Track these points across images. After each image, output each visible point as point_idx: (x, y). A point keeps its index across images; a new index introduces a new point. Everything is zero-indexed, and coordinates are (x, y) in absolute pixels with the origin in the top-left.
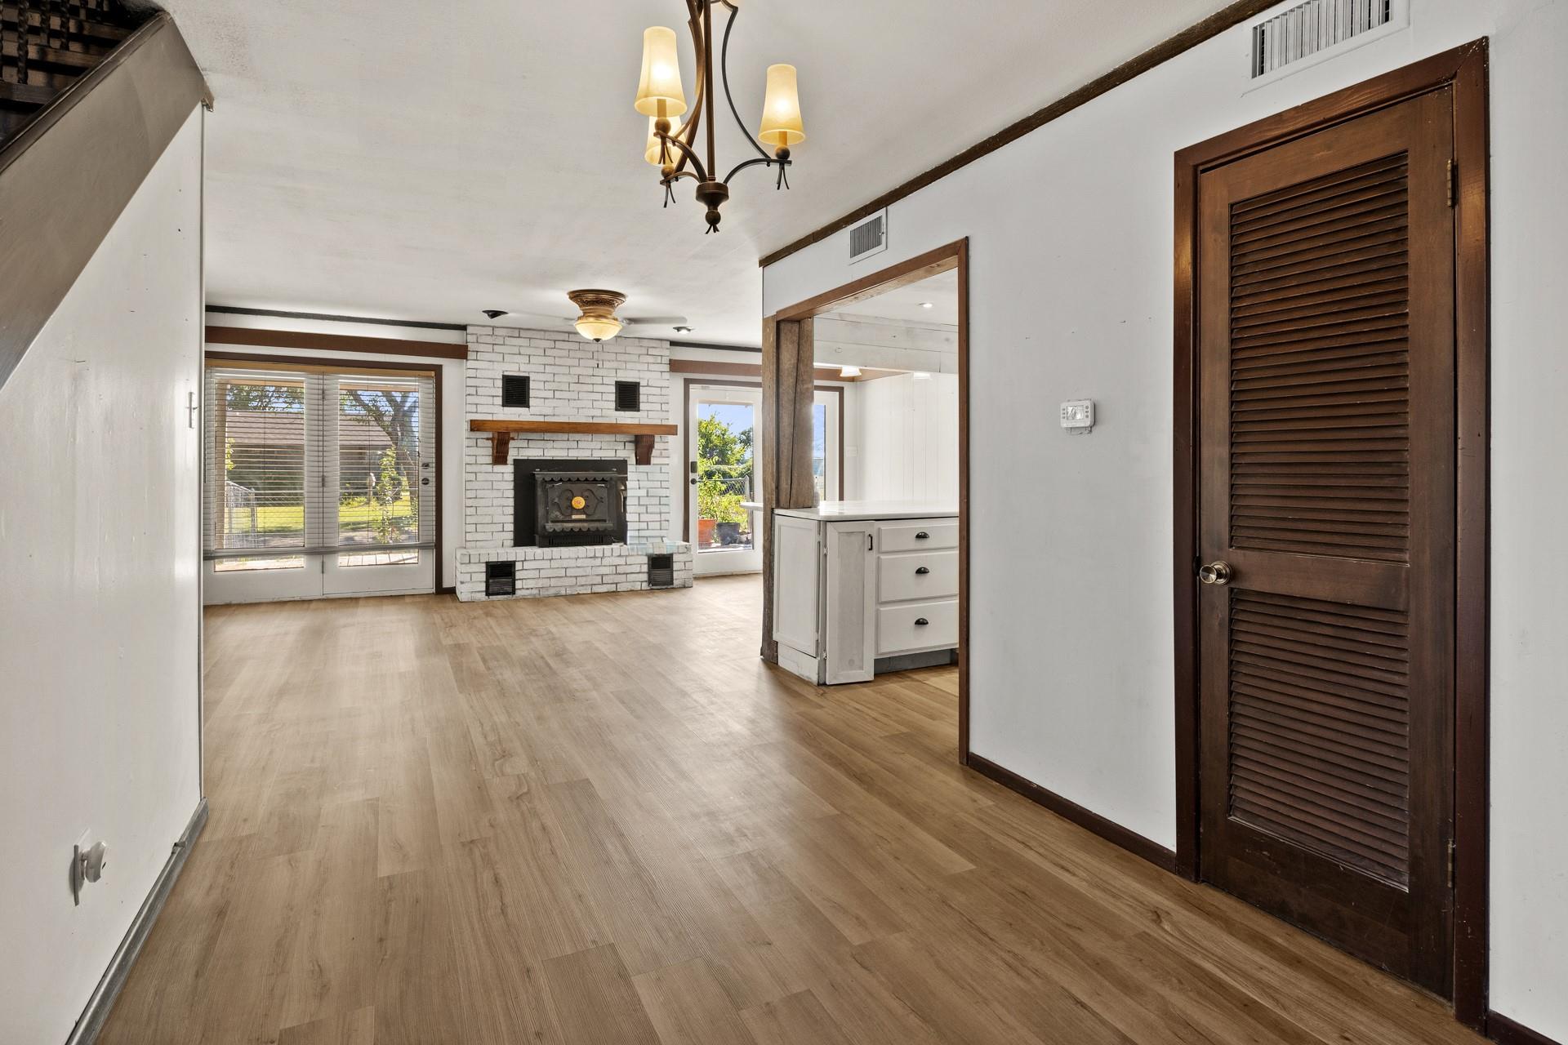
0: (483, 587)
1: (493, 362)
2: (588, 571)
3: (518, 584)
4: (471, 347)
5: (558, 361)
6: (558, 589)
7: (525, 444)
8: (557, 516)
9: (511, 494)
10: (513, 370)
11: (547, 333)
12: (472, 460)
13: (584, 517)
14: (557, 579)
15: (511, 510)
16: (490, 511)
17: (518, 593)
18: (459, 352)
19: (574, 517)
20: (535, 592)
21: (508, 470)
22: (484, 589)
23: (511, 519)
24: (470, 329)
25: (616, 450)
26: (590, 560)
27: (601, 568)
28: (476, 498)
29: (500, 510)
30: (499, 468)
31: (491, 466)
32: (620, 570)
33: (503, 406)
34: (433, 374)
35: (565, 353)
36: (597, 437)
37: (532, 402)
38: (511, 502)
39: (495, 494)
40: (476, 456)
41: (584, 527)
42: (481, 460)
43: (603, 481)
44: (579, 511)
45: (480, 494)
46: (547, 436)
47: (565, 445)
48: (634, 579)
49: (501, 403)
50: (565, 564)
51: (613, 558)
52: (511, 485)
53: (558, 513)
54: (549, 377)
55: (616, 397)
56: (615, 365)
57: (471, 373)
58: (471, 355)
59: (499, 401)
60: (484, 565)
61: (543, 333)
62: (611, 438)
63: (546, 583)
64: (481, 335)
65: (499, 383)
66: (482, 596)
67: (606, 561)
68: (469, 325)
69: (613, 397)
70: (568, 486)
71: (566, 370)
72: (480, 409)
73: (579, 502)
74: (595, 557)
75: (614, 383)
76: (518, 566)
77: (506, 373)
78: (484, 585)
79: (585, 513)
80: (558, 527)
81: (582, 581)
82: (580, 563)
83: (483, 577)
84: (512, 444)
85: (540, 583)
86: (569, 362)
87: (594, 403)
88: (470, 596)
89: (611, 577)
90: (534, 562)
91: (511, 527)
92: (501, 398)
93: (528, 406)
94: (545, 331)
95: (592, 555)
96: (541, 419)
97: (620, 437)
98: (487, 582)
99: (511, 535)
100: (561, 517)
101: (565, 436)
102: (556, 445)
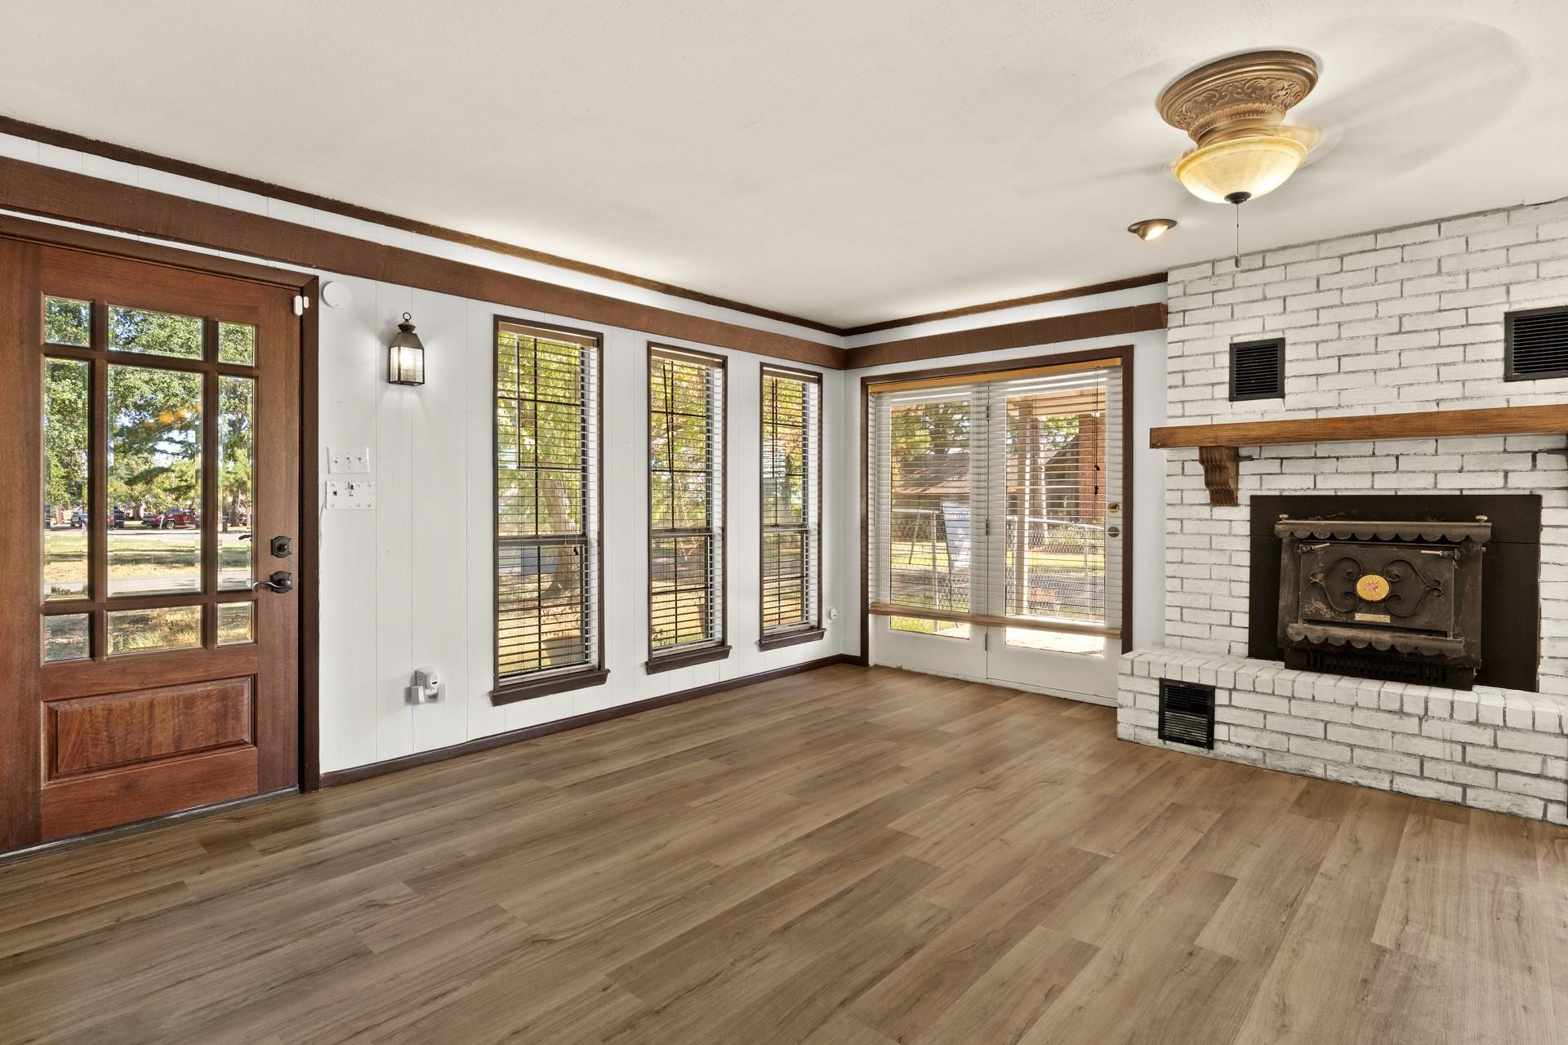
0: (1154, 721)
1: (1213, 323)
2: (1384, 740)
3: (1220, 732)
4: (1173, 306)
5: (1348, 297)
6: (1306, 762)
7: (1274, 466)
8: (1318, 611)
9: (1245, 559)
10: (1251, 332)
11: (1324, 246)
12: (1174, 497)
13: (1386, 619)
14: (1306, 740)
15: (1245, 589)
16: (1208, 586)
17: (1220, 748)
18: (1153, 318)
19: (1359, 617)
20: (1254, 754)
21: (1239, 517)
22: (1156, 725)
23: (1245, 605)
24: (1171, 277)
25: (1506, 473)
26: (1390, 716)
27: (1415, 741)
28: (1182, 562)
29: (1224, 588)
30: (1223, 512)
31: (1208, 508)
32: (1472, 755)
33: (1232, 399)
34: (1118, 361)
35: (1368, 276)
36: (1448, 445)
37: (1289, 386)
38: (1245, 574)
39: (1214, 558)
40: (1182, 491)
41: (1379, 642)
42: (1190, 497)
43: (1444, 542)
44: (1372, 606)
45: (1188, 556)
46: (1323, 449)
47: (1366, 465)
48: (1522, 789)
49: (1227, 396)
50: (1325, 713)
51: (1453, 724)
52: (1246, 544)
53: (1320, 605)
54: (1332, 332)
55: (1507, 350)
56: (1505, 275)
57: (1174, 350)
58: (1173, 320)
59: (1224, 391)
60: (1157, 683)
61: (1314, 247)
62: (1495, 443)
63: (1281, 742)
64: (1190, 282)
65: (1225, 360)
66: (1152, 738)
67: (1429, 728)
68: (1171, 269)
69: (1499, 351)
70: (1351, 550)
71: (1370, 311)
72: (1190, 409)
73: (1373, 587)
74: (1401, 713)
75: (1501, 318)
76: (1221, 697)
77: (1237, 340)
78: (1157, 717)
79: (1387, 612)
80: (1317, 633)
81: (1369, 759)
82: (1360, 717)
83: (1155, 704)
84: (1245, 467)
85: (1266, 741)
86: (1377, 292)
87: (1442, 369)
88: (1132, 731)
89: (1449, 767)
90: (1252, 696)
91: (1244, 620)
92: (1227, 387)
93: (1282, 396)
94: (1319, 243)
95: (1396, 706)
96: (1311, 415)
97: (1515, 442)
98: (1161, 714)
99: (1244, 635)
100: (1328, 615)
101: (1366, 447)
102: (1343, 466)
